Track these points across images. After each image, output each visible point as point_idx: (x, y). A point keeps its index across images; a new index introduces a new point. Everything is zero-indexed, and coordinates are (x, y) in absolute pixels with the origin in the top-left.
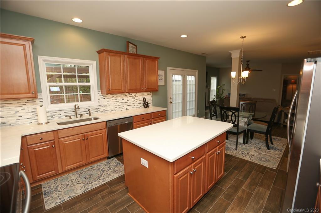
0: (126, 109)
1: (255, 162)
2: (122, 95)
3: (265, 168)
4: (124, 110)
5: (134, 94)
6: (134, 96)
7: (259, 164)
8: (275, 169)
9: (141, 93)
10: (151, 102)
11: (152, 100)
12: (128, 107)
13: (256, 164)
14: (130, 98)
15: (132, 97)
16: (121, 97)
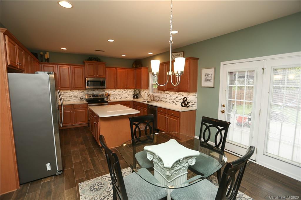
0: (175, 104)
1: (100, 177)
2: (174, 93)
3: (88, 179)
4: (174, 104)
5: (181, 93)
6: (181, 95)
7: (96, 178)
8: (79, 184)
9: (187, 93)
10: (195, 103)
11: (196, 101)
12: (177, 103)
13: (98, 176)
14: (178, 95)
15: (179, 95)
16: (173, 94)
